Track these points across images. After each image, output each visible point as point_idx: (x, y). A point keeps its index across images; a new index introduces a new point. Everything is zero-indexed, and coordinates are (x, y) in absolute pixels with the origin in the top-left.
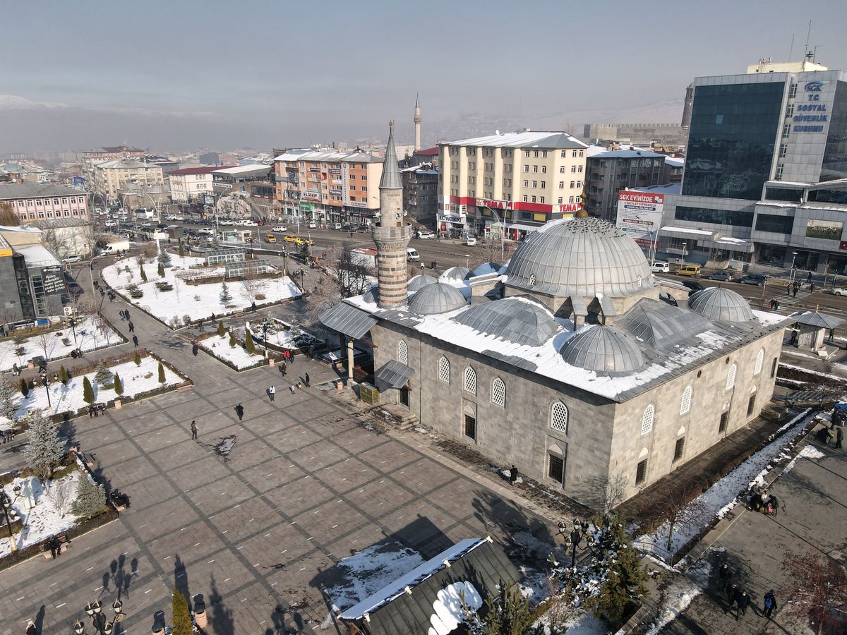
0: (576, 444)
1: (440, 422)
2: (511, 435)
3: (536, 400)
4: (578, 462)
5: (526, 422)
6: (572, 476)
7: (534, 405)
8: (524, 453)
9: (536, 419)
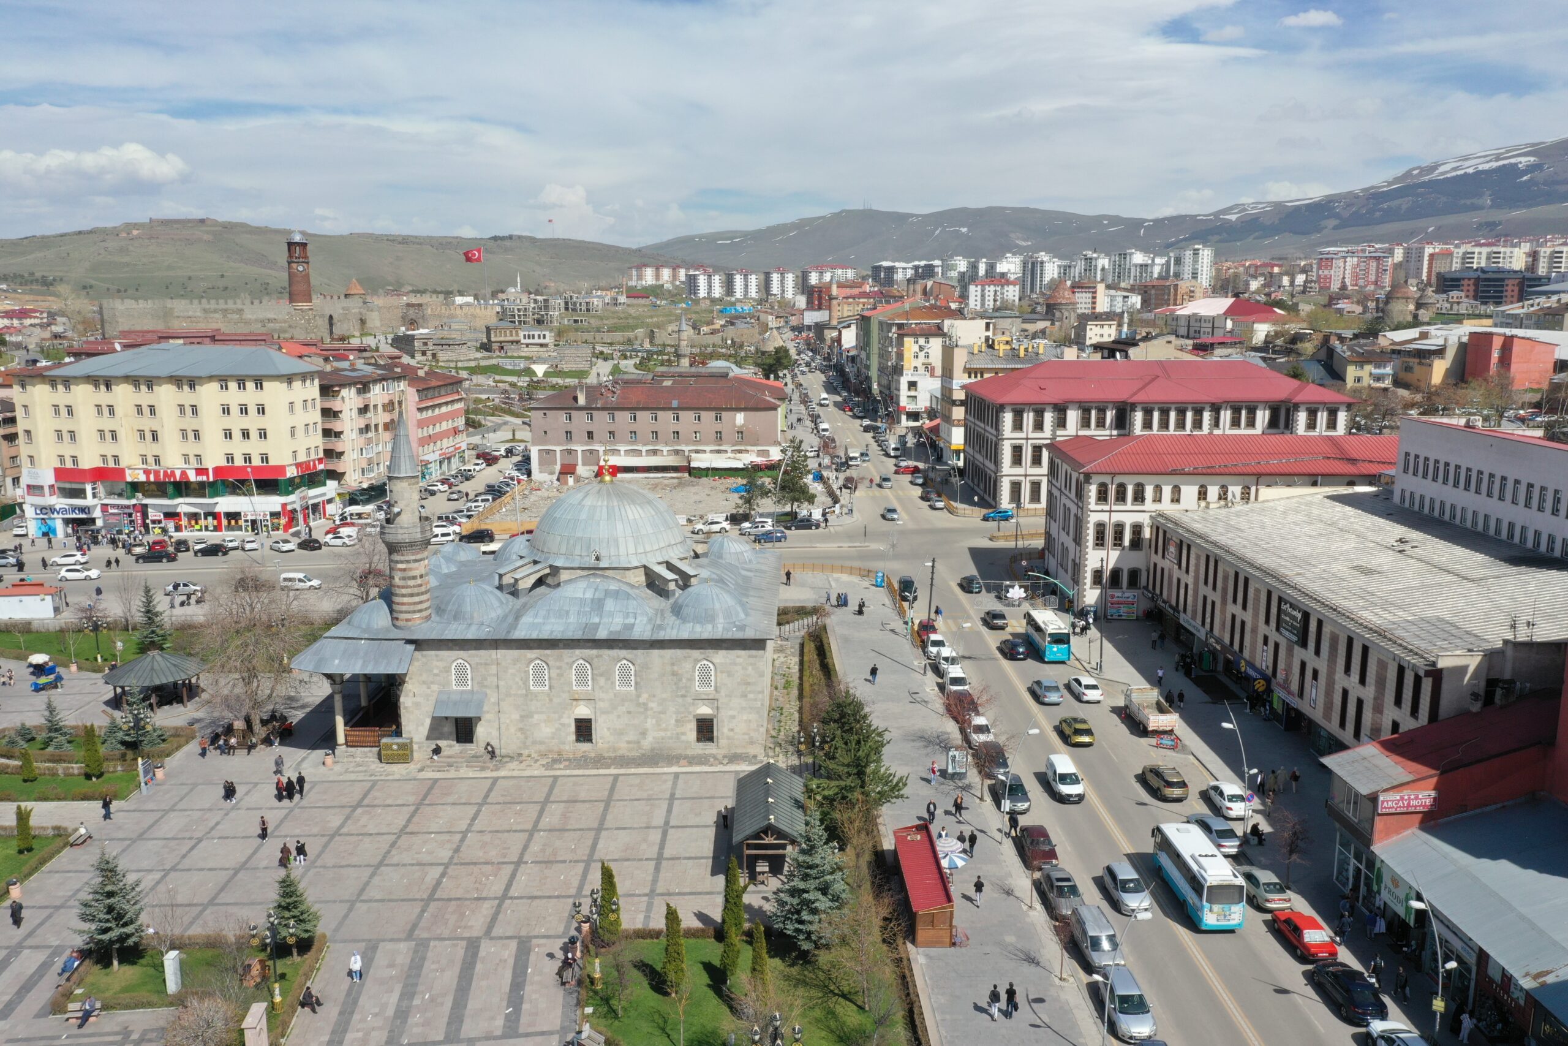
0: (726, 696)
1: (534, 743)
2: (646, 717)
3: (675, 668)
4: (731, 713)
5: (664, 696)
6: (725, 730)
7: (674, 674)
8: (665, 730)
9: (678, 688)
